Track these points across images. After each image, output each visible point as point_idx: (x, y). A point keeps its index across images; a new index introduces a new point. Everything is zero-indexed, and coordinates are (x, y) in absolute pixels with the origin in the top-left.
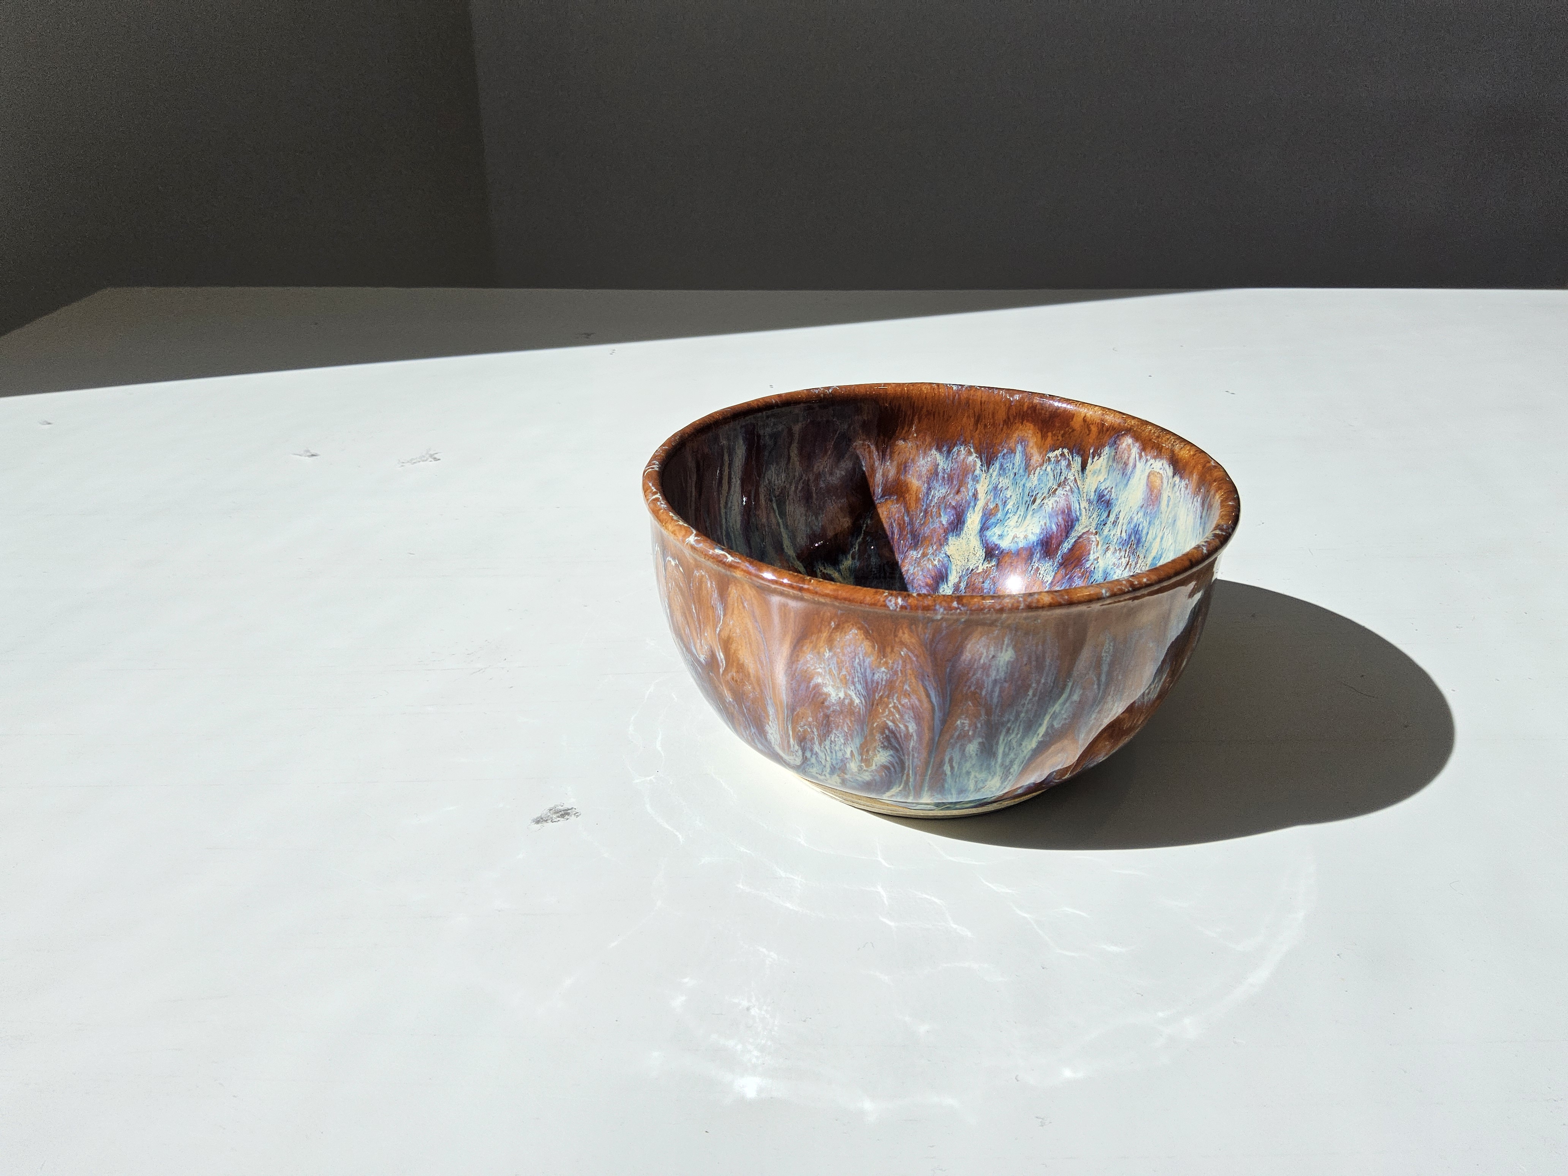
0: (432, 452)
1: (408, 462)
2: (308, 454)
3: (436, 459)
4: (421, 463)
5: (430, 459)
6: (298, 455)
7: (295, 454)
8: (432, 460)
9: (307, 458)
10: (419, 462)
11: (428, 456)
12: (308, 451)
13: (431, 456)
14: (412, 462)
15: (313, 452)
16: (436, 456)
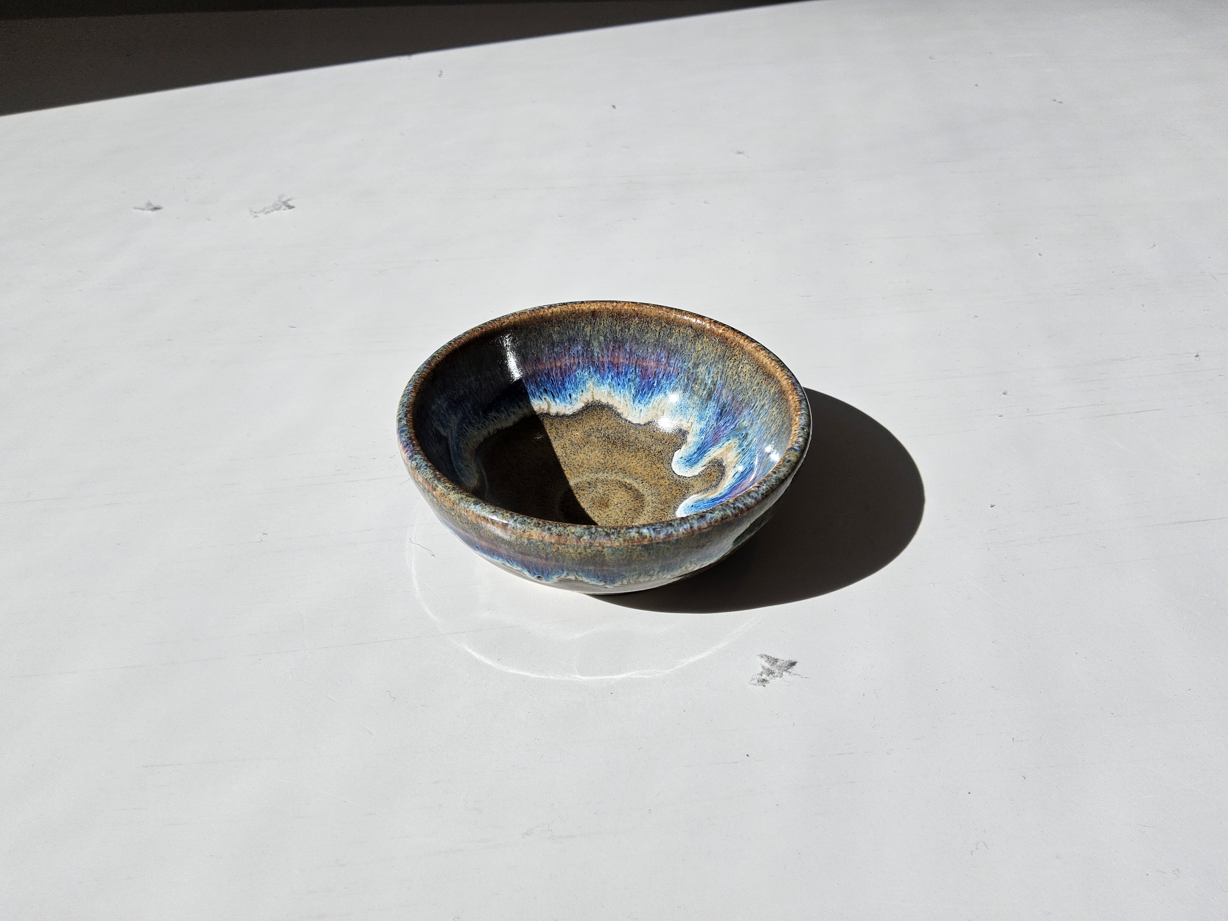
0: (284, 199)
1: (261, 212)
2: (151, 207)
3: (290, 207)
4: (275, 212)
5: (284, 207)
6: (139, 209)
7: (136, 208)
8: (287, 208)
9: (150, 212)
10: (273, 211)
11: (280, 204)
12: (149, 204)
13: (285, 203)
14: (266, 211)
15: (155, 204)
16: (290, 203)
